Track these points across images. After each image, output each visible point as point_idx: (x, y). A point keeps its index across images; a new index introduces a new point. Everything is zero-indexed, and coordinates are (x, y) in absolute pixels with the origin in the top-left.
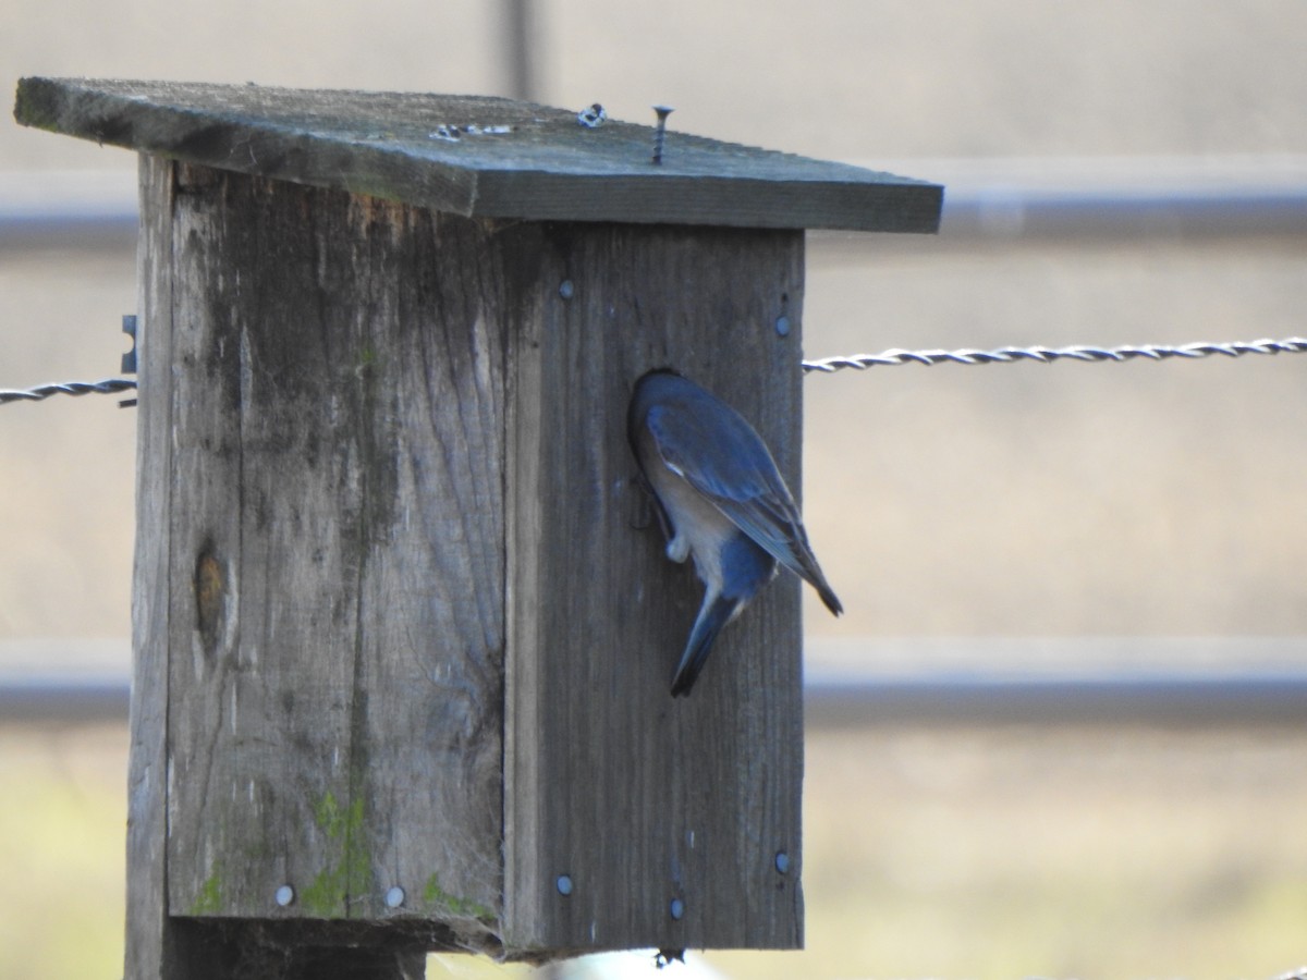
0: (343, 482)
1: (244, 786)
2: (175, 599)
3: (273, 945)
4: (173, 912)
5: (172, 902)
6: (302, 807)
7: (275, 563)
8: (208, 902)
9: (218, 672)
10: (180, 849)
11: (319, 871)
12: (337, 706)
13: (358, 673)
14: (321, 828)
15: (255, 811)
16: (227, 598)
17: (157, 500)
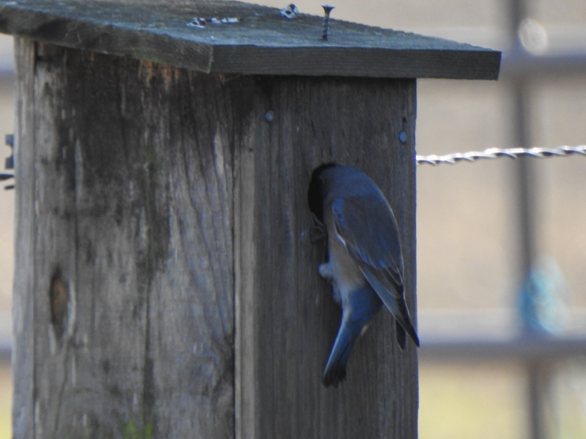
0: (137, 233)
1: (80, 417)
2: (38, 306)
6: (115, 430)
7: (97, 283)
9: (64, 350)
12: (135, 368)
13: (147, 348)
15: (87, 432)
16: (69, 305)
17: (27, 246)
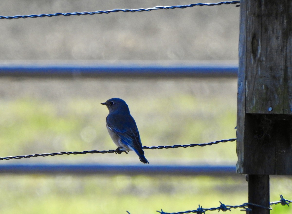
0: (283, 22)
1: (262, 86)
2: (247, 47)
3: (268, 119)
4: (247, 112)
5: (247, 110)
6: (274, 91)
7: (269, 39)
8: (254, 110)
9: (257, 62)
10: (248, 99)
11: (277, 104)
12: (281, 70)
13: (286, 62)
14: (278, 95)
15: (264, 91)
16: (259, 47)
17: (244, 26)
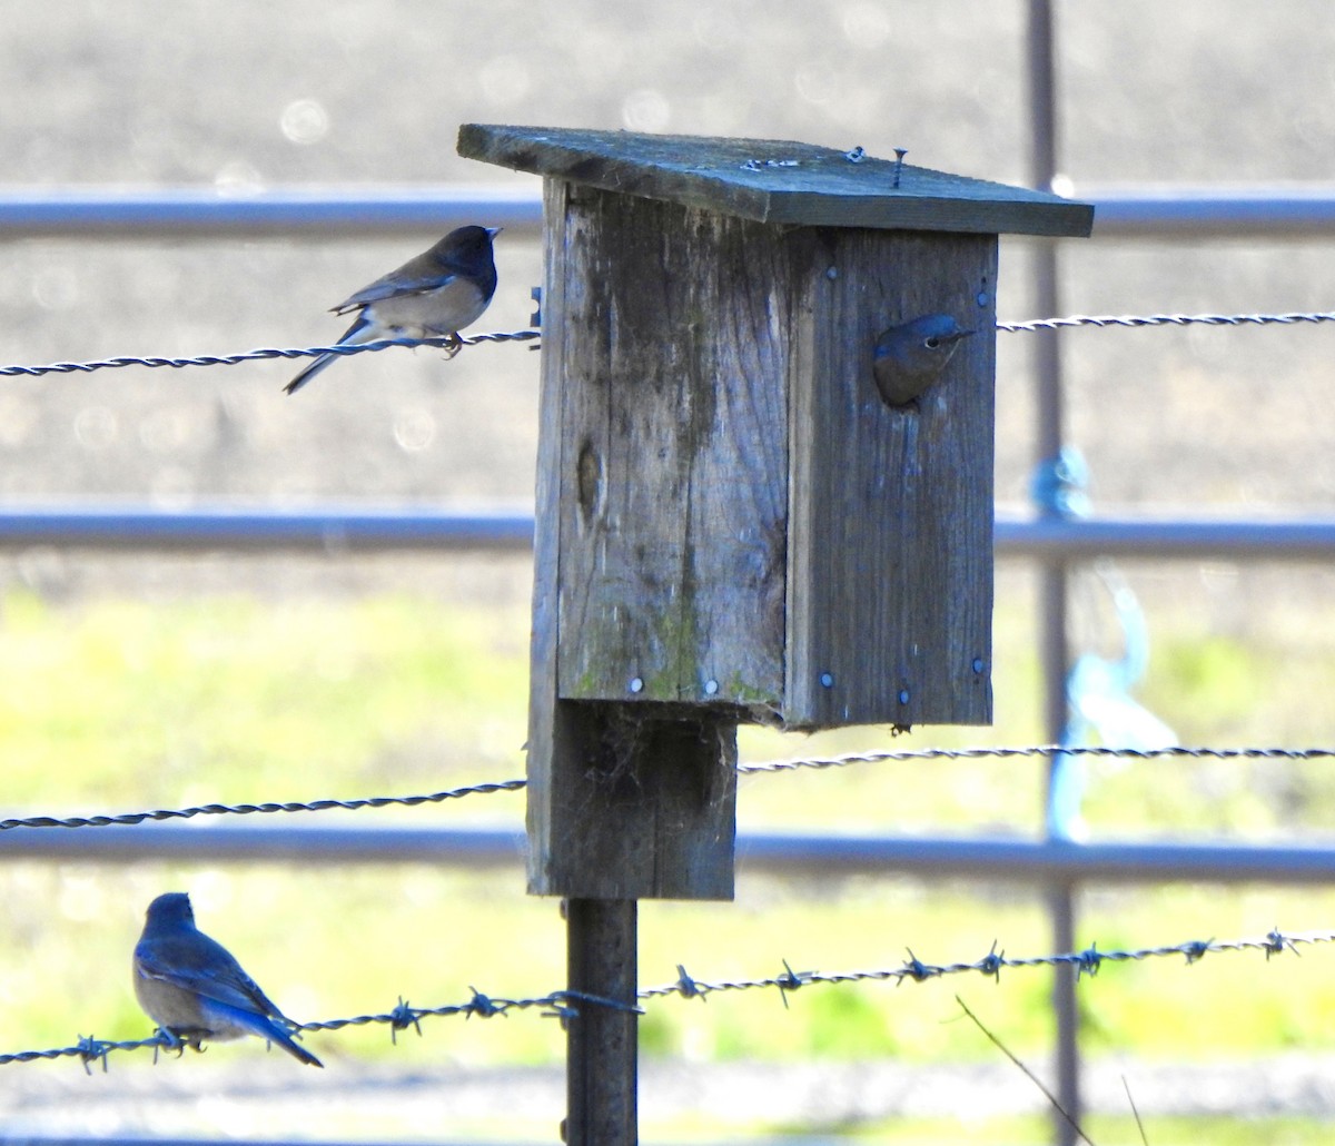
0: (679, 403)
1: (611, 609)
2: (564, 482)
3: (629, 719)
4: (562, 696)
5: (561, 689)
6: (649, 625)
7: (633, 458)
8: (585, 689)
9: (594, 532)
10: (566, 653)
11: (660, 668)
12: (673, 556)
13: (688, 533)
14: (661, 639)
15: (618, 627)
16: (600, 481)
17: (554, 414)
